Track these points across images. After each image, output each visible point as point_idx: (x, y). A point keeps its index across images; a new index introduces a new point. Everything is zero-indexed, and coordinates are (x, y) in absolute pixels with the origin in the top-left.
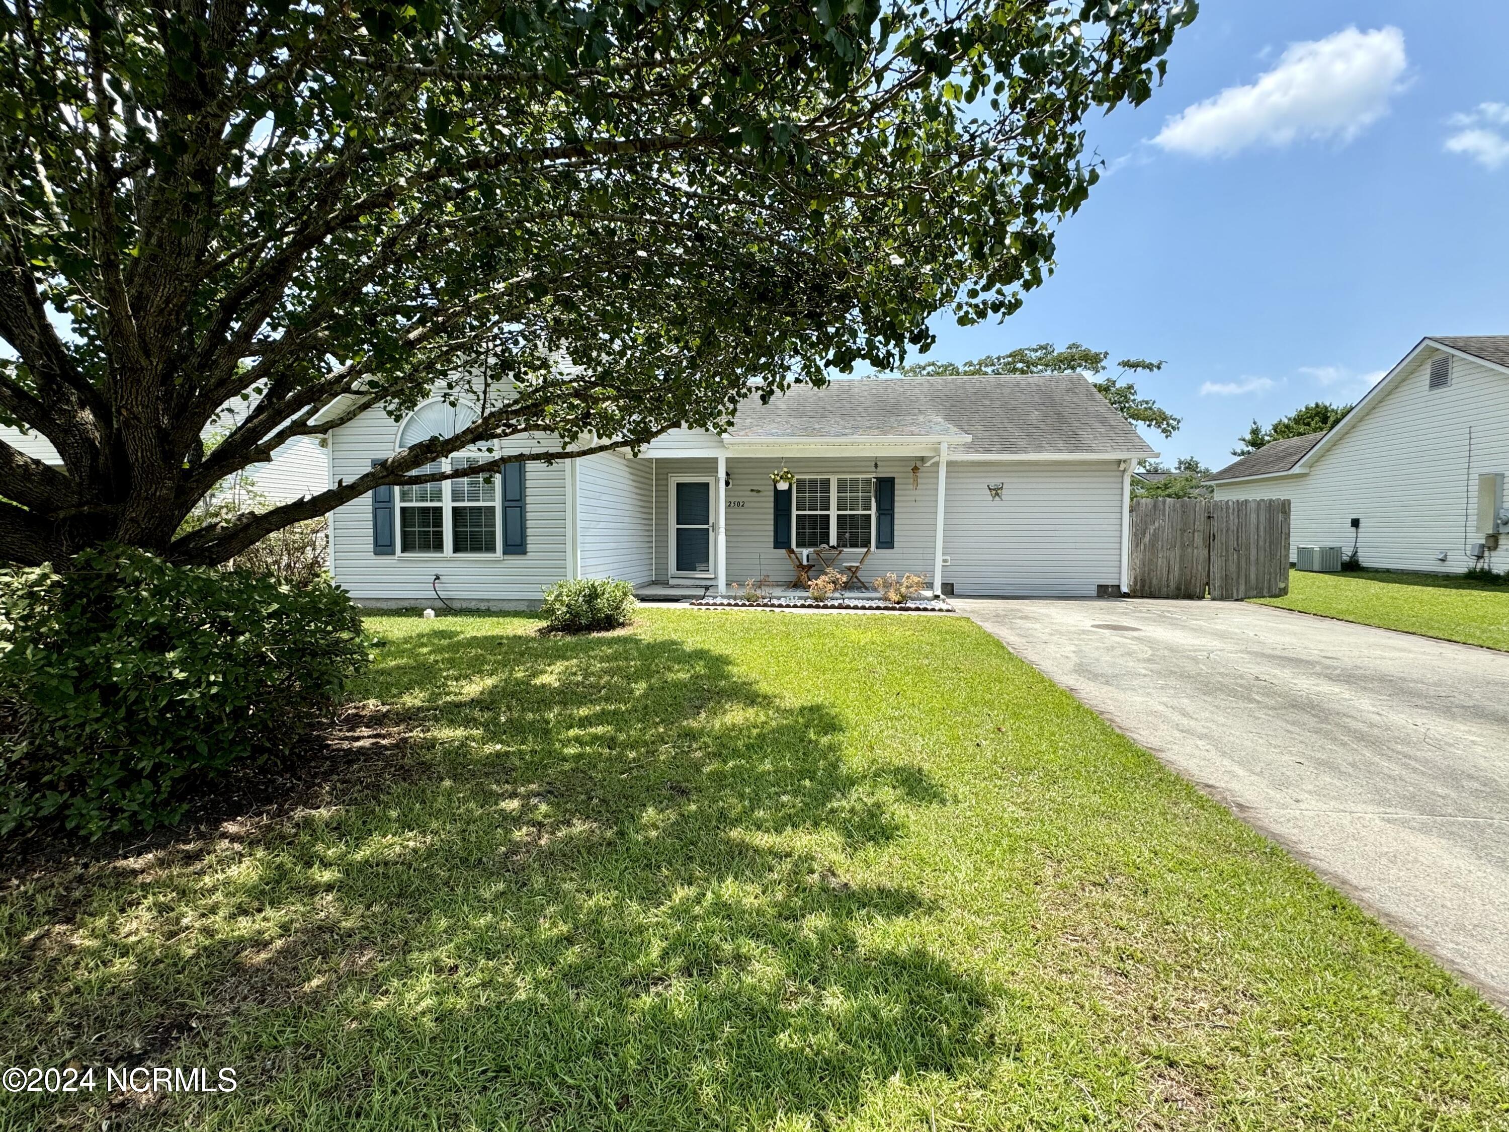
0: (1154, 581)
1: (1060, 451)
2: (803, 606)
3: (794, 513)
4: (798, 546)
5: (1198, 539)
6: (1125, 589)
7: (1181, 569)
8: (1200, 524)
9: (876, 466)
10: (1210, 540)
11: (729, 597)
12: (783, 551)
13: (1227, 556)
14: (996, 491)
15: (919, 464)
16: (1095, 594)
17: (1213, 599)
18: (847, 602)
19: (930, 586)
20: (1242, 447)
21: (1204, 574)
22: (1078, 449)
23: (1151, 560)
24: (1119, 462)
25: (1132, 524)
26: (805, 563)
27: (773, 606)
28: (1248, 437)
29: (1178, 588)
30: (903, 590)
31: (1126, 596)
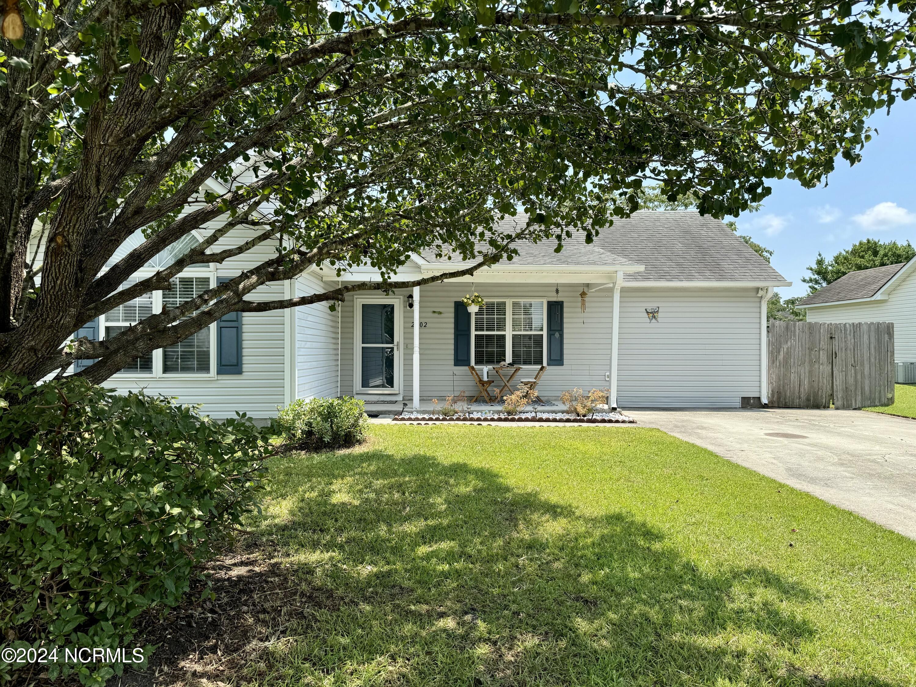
0: (788, 394)
1: (708, 279)
2: (500, 420)
3: (473, 333)
4: (477, 363)
5: (823, 357)
6: (765, 401)
7: (809, 382)
8: (824, 344)
9: (557, 291)
10: (832, 356)
11: (424, 412)
12: (466, 368)
13: (846, 372)
14: (653, 314)
15: (586, 290)
16: (739, 405)
17: (837, 409)
18: (539, 415)
19: (607, 400)
20: (809, 275)
21: (829, 387)
22: (722, 278)
23: (785, 375)
24: (757, 289)
25: (769, 343)
26: (485, 379)
27: (472, 419)
28: (815, 266)
29: (808, 400)
30: (589, 404)
31: (766, 406)
